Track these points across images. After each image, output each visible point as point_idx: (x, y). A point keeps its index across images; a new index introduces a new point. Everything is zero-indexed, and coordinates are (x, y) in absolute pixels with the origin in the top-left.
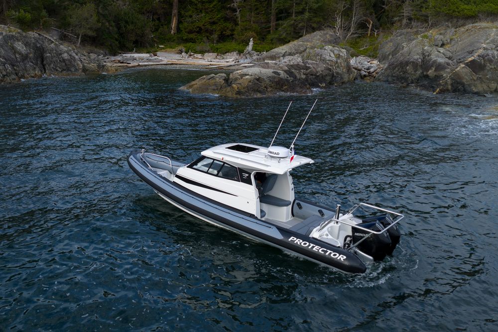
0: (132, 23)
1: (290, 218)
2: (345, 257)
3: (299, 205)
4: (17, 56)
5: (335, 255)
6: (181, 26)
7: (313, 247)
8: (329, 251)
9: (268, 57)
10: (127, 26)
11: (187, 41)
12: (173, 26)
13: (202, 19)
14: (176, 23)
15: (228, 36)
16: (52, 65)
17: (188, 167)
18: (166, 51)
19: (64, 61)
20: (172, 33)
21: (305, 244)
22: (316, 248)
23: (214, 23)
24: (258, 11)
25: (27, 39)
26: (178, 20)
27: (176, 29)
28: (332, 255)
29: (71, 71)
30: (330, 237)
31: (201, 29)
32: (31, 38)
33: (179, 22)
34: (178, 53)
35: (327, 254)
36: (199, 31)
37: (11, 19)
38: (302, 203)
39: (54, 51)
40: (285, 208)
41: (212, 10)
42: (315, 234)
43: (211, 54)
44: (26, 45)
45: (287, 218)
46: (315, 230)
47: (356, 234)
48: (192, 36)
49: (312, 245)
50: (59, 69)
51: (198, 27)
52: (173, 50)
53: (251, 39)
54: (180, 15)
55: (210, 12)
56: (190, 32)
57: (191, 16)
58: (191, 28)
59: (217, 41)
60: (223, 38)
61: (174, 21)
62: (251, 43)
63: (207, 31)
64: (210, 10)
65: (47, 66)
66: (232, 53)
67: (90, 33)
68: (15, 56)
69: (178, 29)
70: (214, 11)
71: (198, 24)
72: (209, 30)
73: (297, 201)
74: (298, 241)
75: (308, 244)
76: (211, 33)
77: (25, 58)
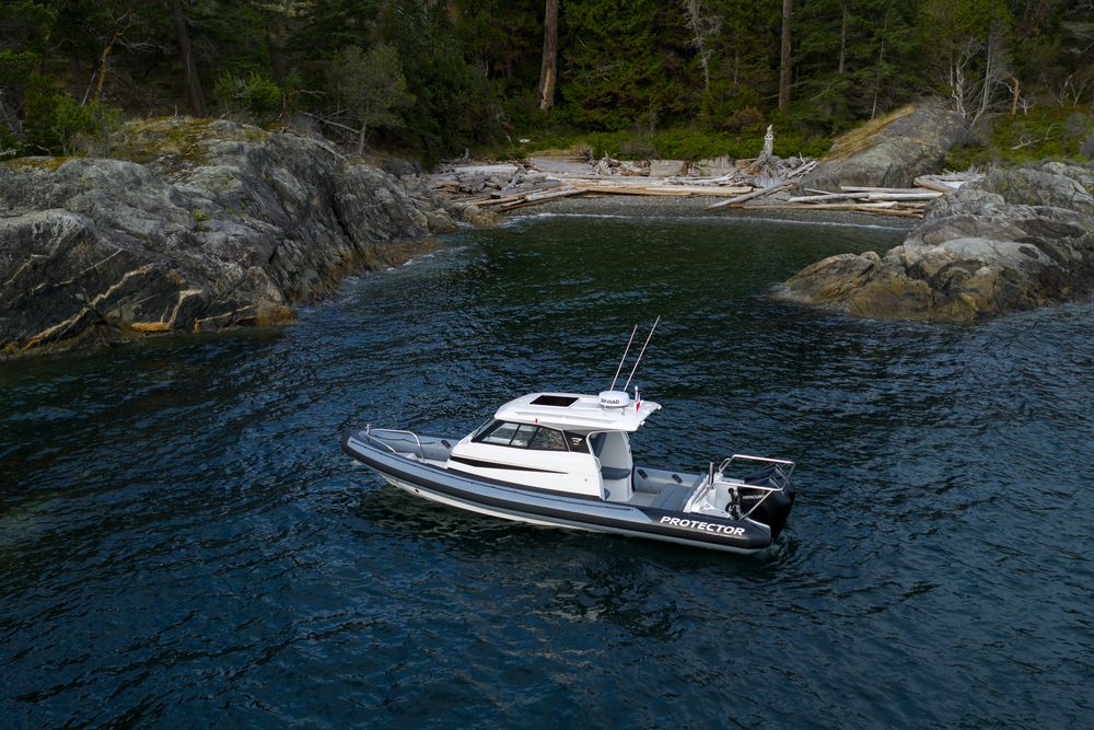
0: (462, 88)
1: (631, 494)
2: (743, 530)
3: (641, 473)
4: (290, 209)
5: (729, 530)
6: (566, 92)
7: (697, 525)
8: (721, 527)
9: (847, 178)
10: (453, 95)
11: (585, 128)
12: (546, 90)
13: (616, 74)
14: (553, 84)
15: (677, 113)
16: (367, 226)
17: (474, 441)
18: (546, 155)
19: (385, 209)
20: (542, 107)
21: (685, 523)
22: (702, 527)
23: (644, 83)
24: (752, 55)
25: (293, 156)
26: (557, 76)
27: (551, 98)
28: (725, 530)
29: (409, 236)
30: (712, 508)
31: (615, 98)
32: (301, 152)
33: (560, 81)
34: (580, 161)
35: (719, 530)
36: (613, 102)
37: (235, 100)
38: (645, 470)
39: (362, 186)
40: (625, 480)
41: (640, 53)
42: (692, 507)
43: (666, 163)
44: (295, 173)
45: (628, 495)
46: (690, 502)
47: (744, 497)
48: (596, 114)
49: (695, 523)
50: (384, 235)
51: (609, 94)
52: (565, 152)
53: (770, 128)
54: (561, 64)
55: (635, 56)
56: (591, 105)
57: (589, 67)
58: (594, 97)
59: (657, 127)
60: (666, 119)
61: (548, 79)
62: (769, 138)
63: (630, 102)
64: (634, 51)
65: (354, 227)
66: (718, 159)
67: (393, 122)
68: (284, 209)
69: (558, 97)
70: (643, 55)
71: (606, 87)
72: (635, 102)
73: (637, 468)
74: (674, 522)
75: (689, 522)
76: (642, 105)
77: (305, 210)
